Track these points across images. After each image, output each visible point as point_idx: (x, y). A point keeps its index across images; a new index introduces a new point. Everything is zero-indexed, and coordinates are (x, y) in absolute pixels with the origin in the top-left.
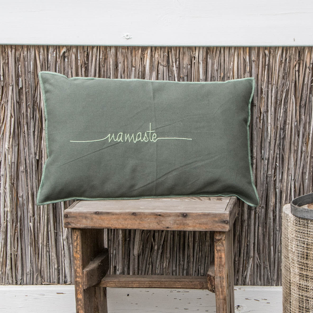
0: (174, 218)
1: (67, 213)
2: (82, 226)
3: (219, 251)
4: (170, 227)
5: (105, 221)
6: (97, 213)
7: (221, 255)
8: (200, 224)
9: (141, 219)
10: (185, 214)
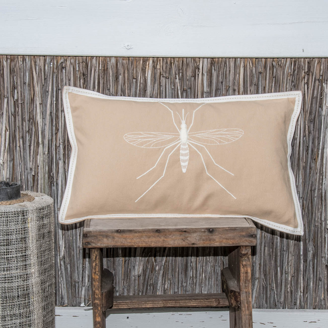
0: (200, 234)
1: (86, 232)
2: (103, 246)
3: (245, 266)
4: (195, 243)
5: (128, 239)
6: (118, 231)
7: (247, 270)
8: (226, 239)
9: (166, 236)
10: (211, 230)
